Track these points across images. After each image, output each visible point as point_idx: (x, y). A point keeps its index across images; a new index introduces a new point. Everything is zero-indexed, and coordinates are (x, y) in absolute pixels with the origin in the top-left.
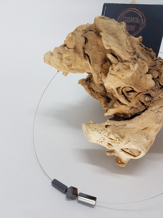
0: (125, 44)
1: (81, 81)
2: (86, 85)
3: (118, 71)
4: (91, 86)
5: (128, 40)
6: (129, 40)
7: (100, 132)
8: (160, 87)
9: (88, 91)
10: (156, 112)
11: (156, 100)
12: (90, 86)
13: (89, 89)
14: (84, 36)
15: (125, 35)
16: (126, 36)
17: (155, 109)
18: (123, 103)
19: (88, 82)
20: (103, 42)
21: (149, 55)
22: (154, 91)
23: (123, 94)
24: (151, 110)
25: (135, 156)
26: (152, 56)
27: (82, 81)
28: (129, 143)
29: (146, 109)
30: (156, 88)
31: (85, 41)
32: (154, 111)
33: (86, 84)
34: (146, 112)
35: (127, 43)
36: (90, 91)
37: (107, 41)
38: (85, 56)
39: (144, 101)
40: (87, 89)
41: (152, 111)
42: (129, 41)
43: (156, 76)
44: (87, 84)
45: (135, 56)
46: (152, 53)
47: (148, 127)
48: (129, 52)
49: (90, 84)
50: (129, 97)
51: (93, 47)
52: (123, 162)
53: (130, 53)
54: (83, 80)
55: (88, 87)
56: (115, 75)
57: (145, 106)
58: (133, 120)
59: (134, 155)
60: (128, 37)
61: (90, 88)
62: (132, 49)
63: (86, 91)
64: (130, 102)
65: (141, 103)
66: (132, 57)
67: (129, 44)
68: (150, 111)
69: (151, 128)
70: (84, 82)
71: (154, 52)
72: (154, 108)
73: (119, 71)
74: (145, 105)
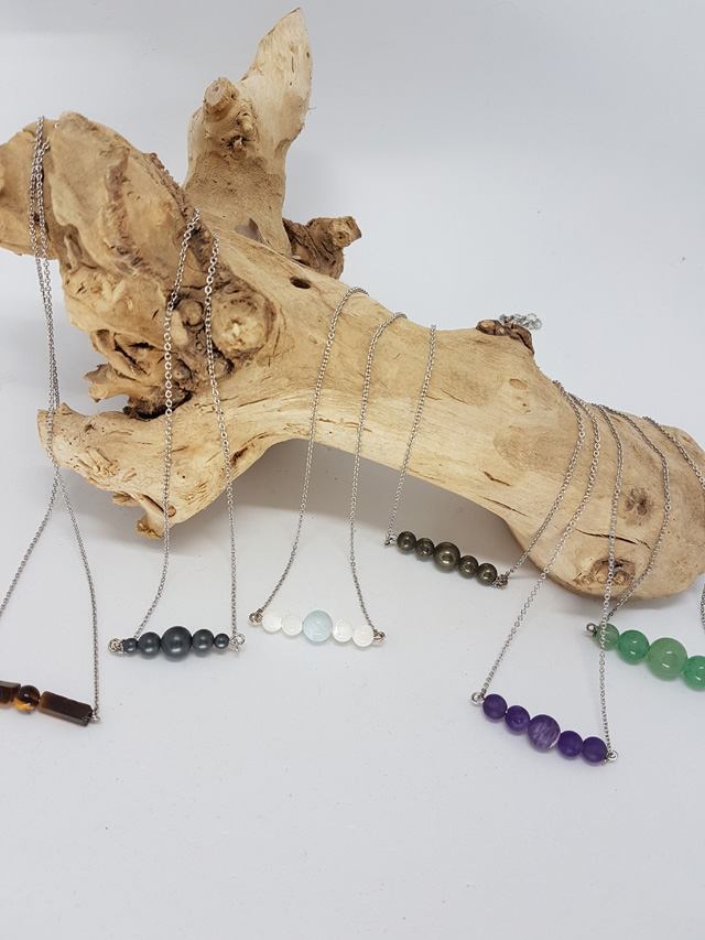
0: (99, 221)
3: (80, 290)
5: (110, 210)
6: (114, 210)
7: (71, 440)
10: (208, 412)
11: (204, 379)
15: (106, 195)
16: (107, 198)
17: (204, 403)
18: (123, 373)
22: (194, 355)
23: (118, 348)
24: (196, 405)
28: (134, 478)
29: (187, 399)
30: (199, 348)
32: (204, 408)
34: (184, 406)
35: (105, 221)
41: (198, 407)
42: (112, 213)
43: (195, 318)
45: (125, 259)
47: (187, 445)
48: (110, 246)
50: (138, 359)
52: (151, 527)
53: (112, 248)
57: (184, 391)
58: (153, 421)
60: (113, 202)
62: (119, 237)
64: (145, 372)
66: (115, 259)
67: (110, 224)
68: (194, 406)
69: (194, 450)
72: (202, 400)
73: (83, 290)
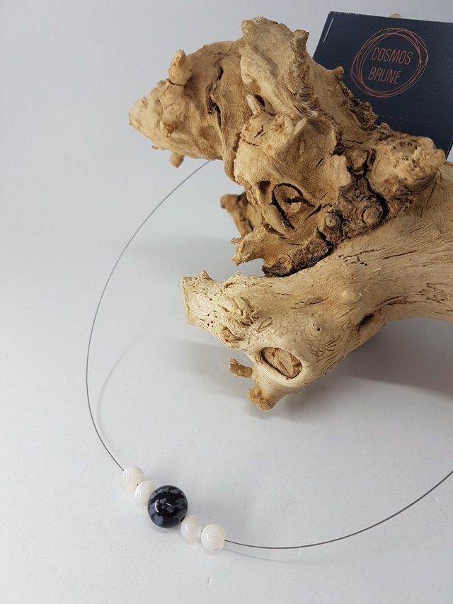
1: (226, 199)
2: (237, 209)
3: (258, 134)
4: (248, 213)
5: (296, 65)
6: (299, 65)
7: (211, 296)
8: (368, 194)
9: (240, 227)
10: (352, 263)
11: (354, 227)
12: (246, 214)
13: (241, 220)
14: (218, 66)
16: (293, 57)
17: (349, 253)
18: (274, 228)
19: (241, 203)
20: (242, 67)
21: (357, 116)
22: (351, 201)
23: (275, 202)
24: (340, 256)
25: (288, 377)
26: (363, 118)
27: (229, 200)
28: (270, 328)
29: (329, 253)
30: (357, 195)
31: (218, 75)
32: (348, 258)
33: (237, 206)
34: (326, 259)
35: (291, 72)
36: (244, 228)
37: (249, 65)
38: (211, 110)
39: (324, 229)
40: (238, 221)
41: (342, 257)
42: (297, 67)
43: (360, 162)
44: (240, 207)
45: (306, 105)
46: (366, 113)
47: (324, 297)
48: (294, 93)
49: (246, 209)
50: (289, 213)
51: (231, 88)
52: (263, 395)
53: (295, 95)
54: (230, 197)
55: (241, 214)
56: (254, 145)
57: (329, 243)
59: (288, 375)
61: (245, 220)
62: (302, 86)
63: (238, 228)
64: (293, 228)
65: (318, 236)
66: (296, 104)
67: (295, 74)
68: (337, 257)
69: (332, 303)
70: (234, 201)
71: (373, 111)
72: (347, 251)
73: (262, 133)
74: (327, 239)
